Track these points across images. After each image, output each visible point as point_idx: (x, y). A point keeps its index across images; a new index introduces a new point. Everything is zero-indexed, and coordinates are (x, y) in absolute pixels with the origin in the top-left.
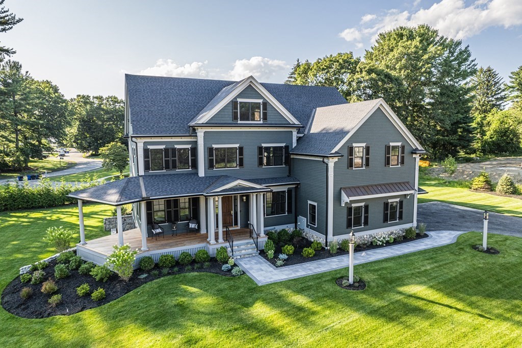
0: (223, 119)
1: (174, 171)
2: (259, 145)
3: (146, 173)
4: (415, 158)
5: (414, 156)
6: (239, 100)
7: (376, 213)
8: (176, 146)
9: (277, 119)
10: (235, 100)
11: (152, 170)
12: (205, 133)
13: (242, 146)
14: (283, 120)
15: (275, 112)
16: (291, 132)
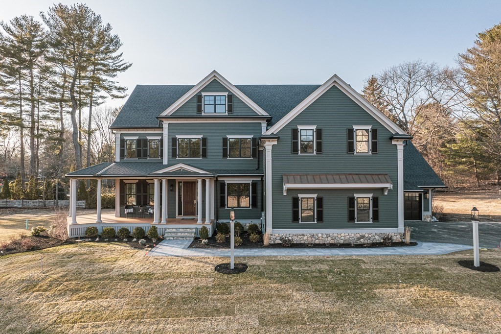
0: (188, 112)
1: (145, 160)
2: (224, 137)
3: (122, 160)
4: (396, 145)
5: (394, 142)
6: (203, 94)
7: (335, 208)
8: (148, 137)
9: (243, 111)
10: (199, 94)
11: (127, 158)
12: (169, 124)
13: (205, 137)
14: (251, 112)
16: (260, 123)
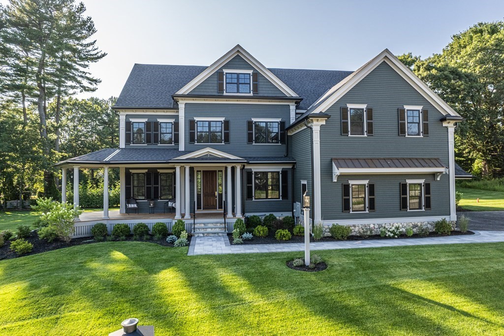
0: (207, 90)
1: (156, 146)
2: (249, 120)
3: (127, 146)
4: (447, 128)
5: (445, 124)
6: (225, 71)
7: (387, 195)
8: (158, 120)
9: (270, 92)
10: (220, 71)
11: (133, 144)
12: (186, 104)
13: (228, 119)
14: (278, 92)
15: (269, 84)
16: (289, 105)
